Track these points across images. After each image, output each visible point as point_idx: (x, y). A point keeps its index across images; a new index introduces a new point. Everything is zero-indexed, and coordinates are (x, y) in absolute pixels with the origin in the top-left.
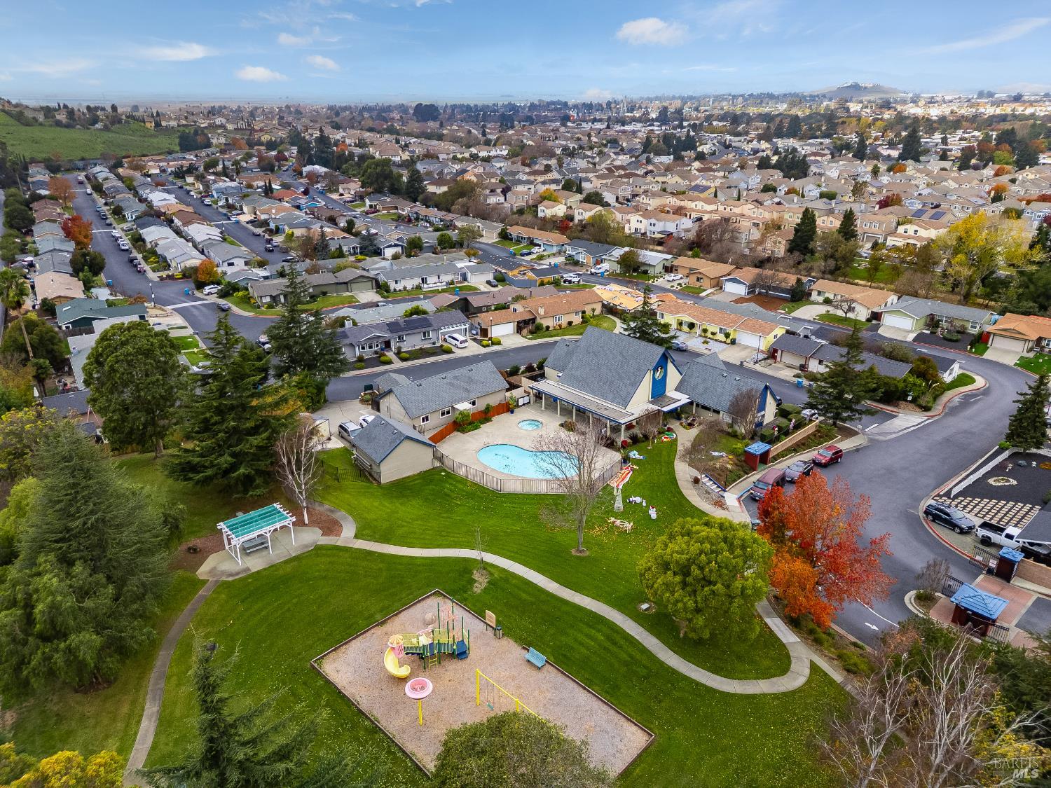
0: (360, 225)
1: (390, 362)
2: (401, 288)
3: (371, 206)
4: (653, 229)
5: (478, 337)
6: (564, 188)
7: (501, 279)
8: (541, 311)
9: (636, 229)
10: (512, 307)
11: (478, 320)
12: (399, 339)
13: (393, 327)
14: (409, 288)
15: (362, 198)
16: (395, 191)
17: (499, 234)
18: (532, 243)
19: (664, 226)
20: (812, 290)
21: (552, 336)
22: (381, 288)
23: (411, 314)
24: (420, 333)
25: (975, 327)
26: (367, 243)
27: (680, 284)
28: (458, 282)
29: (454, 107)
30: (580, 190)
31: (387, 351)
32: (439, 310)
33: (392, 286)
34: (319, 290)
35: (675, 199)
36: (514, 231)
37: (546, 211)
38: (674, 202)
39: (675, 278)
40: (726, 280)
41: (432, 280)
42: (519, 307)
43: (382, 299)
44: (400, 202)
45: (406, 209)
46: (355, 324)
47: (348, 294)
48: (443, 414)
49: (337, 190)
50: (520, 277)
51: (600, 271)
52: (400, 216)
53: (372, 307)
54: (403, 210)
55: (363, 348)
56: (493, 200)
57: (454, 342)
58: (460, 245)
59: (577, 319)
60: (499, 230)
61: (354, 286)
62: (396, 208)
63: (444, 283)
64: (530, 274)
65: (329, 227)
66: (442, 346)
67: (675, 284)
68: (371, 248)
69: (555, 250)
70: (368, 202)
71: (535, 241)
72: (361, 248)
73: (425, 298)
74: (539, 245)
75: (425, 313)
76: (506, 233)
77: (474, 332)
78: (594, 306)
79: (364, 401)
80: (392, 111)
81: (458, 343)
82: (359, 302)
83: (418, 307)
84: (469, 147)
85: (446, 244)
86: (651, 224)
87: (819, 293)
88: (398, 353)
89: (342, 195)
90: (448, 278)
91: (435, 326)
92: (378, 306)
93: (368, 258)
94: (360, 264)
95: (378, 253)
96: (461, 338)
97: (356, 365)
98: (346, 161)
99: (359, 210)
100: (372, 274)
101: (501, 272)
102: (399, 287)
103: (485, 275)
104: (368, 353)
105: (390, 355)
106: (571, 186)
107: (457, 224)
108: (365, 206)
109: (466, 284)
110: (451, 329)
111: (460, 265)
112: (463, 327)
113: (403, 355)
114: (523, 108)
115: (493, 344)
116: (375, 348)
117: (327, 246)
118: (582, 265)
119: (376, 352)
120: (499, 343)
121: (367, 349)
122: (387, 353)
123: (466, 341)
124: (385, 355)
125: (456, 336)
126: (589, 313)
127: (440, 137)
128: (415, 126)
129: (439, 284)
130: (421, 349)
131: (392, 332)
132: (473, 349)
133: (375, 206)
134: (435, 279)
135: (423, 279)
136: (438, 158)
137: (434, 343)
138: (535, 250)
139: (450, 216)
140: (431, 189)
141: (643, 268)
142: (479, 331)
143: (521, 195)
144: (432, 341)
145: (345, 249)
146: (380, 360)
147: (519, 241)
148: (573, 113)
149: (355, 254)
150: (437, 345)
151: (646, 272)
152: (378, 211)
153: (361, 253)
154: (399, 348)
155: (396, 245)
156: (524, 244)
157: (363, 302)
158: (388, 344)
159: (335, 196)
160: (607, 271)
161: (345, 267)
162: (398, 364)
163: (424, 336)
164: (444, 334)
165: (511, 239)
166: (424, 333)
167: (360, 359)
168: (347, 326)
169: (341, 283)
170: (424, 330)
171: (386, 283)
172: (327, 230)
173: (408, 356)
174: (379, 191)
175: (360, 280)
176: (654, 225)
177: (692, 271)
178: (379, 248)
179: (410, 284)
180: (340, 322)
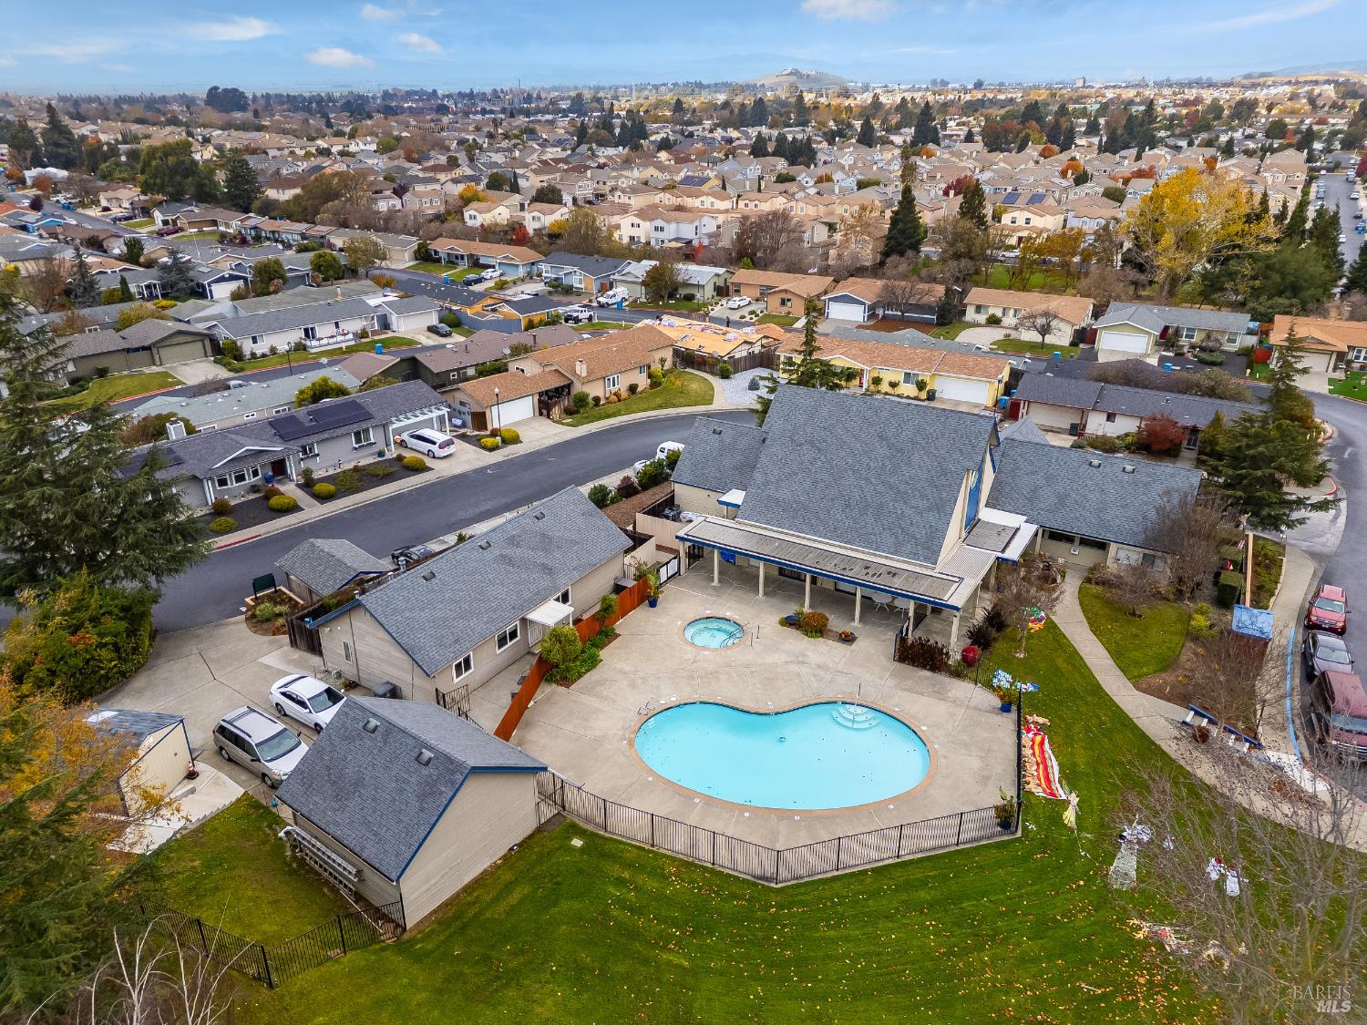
0: (151, 248)
1: (293, 508)
2: (266, 350)
3: (165, 223)
4: (660, 235)
5: (470, 432)
6: (490, 186)
7: (454, 323)
8: (581, 369)
9: (632, 238)
10: (513, 366)
11: (459, 396)
12: (305, 452)
13: (283, 427)
14: (283, 347)
15: (146, 212)
16: (205, 195)
17: (415, 252)
18: (476, 264)
19: (678, 230)
20: (965, 305)
21: (609, 416)
22: (224, 352)
23: (316, 397)
24: (349, 434)
25: (1234, 341)
26: (174, 277)
27: (752, 313)
28: (375, 333)
29: (267, 97)
30: (515, 189)
31: (279, 482)
32: (368, 385)
33: (247, 347)
34: (88, 367)
35: (668, 196)
36: (442, 246)
37: (476, 217)
38: (668, 199)
39: (742, 304)
40: (830, 299)
41: (324, 330)
42: (530, 367)
43: (231, 374)
44: (219, 214)
45: (233, 223)
46: (190, 430)
47: (155, 369)
48: (502, 642)
49: (96, 203)
50: (490, 317)
51: (613, 300)
52: (223, 236)
53: (217, 390)
54: (227, 225)
55: (223, 482)
56: (383, 206)
57: (425, 446)
58: (352, 272)
59: (642, 381)
60: (415, 246)
61: (164, 352)
62: (214, 223)
63: (351, 336)
64: (507, 309)
65: (92, 254)
66: (400, 458)
67: (745, 312)
68: (182, 285)
69: (521, 272)
70: (158, 216)
71: (482, 261)
72: (163, 287)
73: (330, 364)
74: (493, 267)
75: (341, 392)
76: (427, 251)
77: (459, 422)
78: (658, 355)
79: (259, 622)
80: (169, 103)
81: (435, 448)
82: (180, 383)
83: (325, 380)
84: (312, 139)
85: (329, 271)
86: (656, 229)
87: (979, 309)
88: (308, 484)
89: (106, 209)
90: (355, 325)
91: (378, 416)
92: (228, 388)
93: (179, 303)
94: (170, 312)
95: (200, 292)
96: (440, 437)
97: (213, 526)
98: (105, 157)
99: (144, 230)
100: (200, 327)
101: (450, 310)
102: (262, 348)
103: (424, 317)
104: (236, 494)
105: (290, 490)
106: (502, 183)
107: (332, 240)
108: (153, 222)
109: (390, 334)
110: (413, 420)
111: (373, 301)
112: (436, 413)
113: (319, 488)
114: (374, 98)
115: (505, 442)
116: (250, 480)
117: (92, 284)
118: (579, 293)
119: (254, 489)
120: (516, 440)
121: (233, 484)
122: (282, 488)
123: (449, 443)
124: (277, 493)
125: (426, 433)
126: (656, 368)
127: (260, 128)
128: (212, 115)
129: (340, 338)
130: (356, 469)
131: (285, 438)
132: (467, 458)
133: (174, 222)
134: (331, 329)
135: (306, 331)
136: (267, 153)
137: (381, 454)
138: (488, 273)
139: (321, 229)
140: (272, 193)
141: (683, 292)
142: (469, 419)
143: (427, 198)
144: (376, 449)
145: (133, 288)
146: (266, 505)
147: (453, 263)
148: (451, 104)
149: (152, 297)
150: (388, 456)
151: (690, 298)
152: (181, 229)
153: (165, 296)
154: (307, 474)
155: (232, 278)
156: (463, 266)
157: (190, 383)
158: (279, 468)
159: (94, 212)
160: (624, 299)
161: (139, 319)
162: (314, 511)
163: (359, 440)
164: (399, 432)
165: (439, 260)
166: (357, 435)
167: (220, 509)
168: (173, 437)
169: (137, 350)
170: (356, 427)
171: (235, 343)
172: (90, 260)
173: (332, 488)
174: (177, 197)
175: (175, 340)
176: (662, 229)
177: (766, 291)
178: (199, 285)
179: (283, 341)
180: (155, 429)
